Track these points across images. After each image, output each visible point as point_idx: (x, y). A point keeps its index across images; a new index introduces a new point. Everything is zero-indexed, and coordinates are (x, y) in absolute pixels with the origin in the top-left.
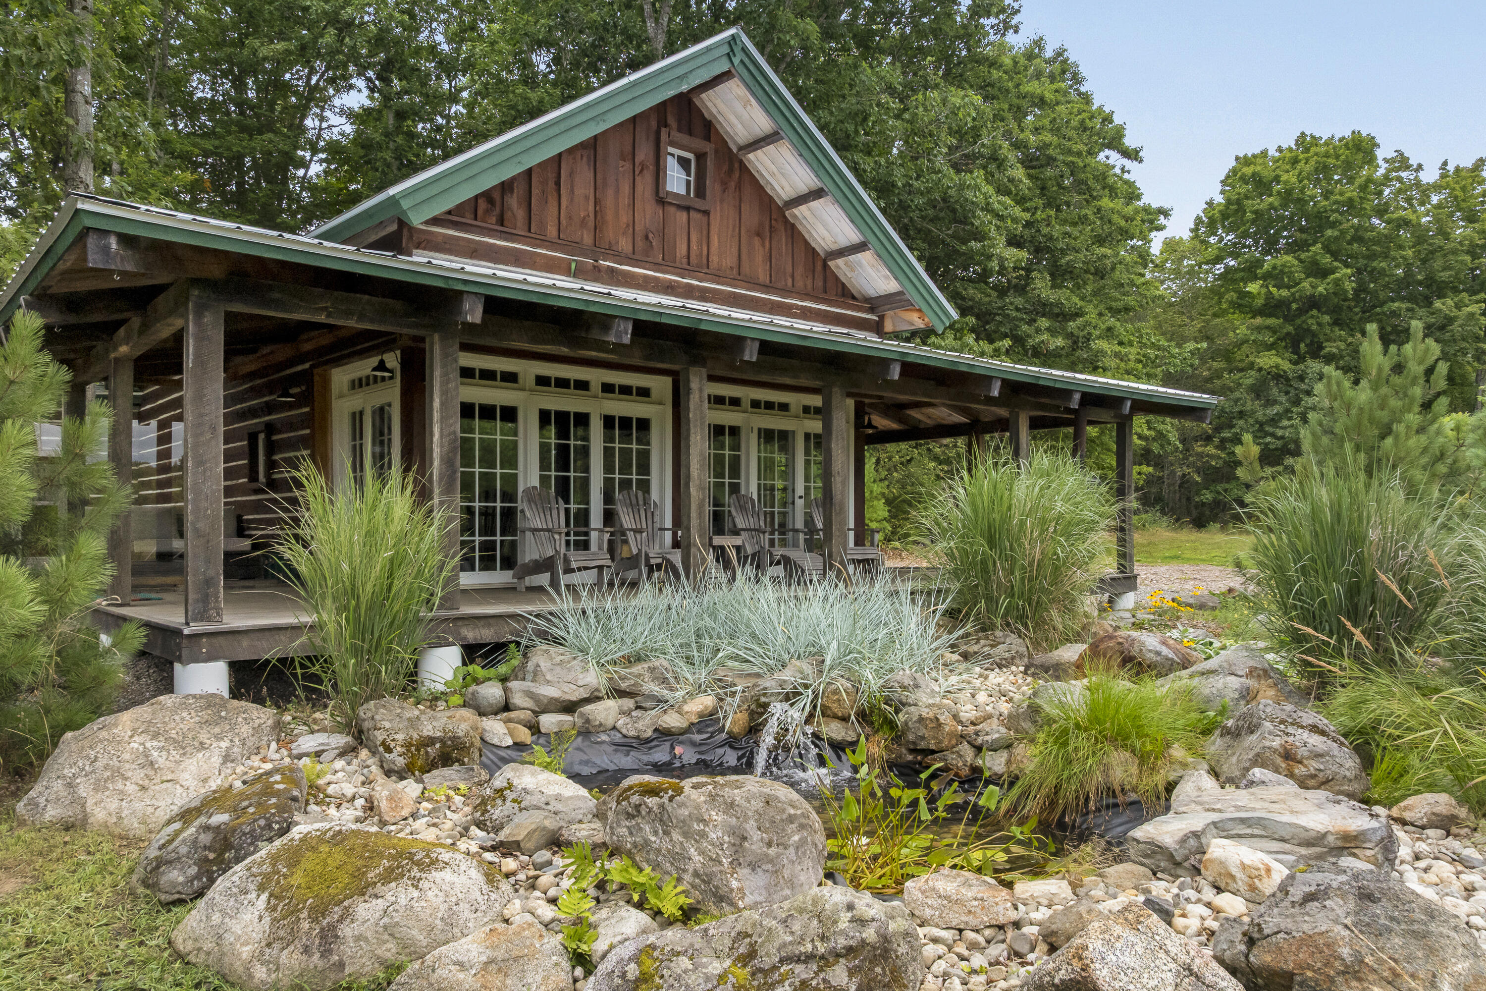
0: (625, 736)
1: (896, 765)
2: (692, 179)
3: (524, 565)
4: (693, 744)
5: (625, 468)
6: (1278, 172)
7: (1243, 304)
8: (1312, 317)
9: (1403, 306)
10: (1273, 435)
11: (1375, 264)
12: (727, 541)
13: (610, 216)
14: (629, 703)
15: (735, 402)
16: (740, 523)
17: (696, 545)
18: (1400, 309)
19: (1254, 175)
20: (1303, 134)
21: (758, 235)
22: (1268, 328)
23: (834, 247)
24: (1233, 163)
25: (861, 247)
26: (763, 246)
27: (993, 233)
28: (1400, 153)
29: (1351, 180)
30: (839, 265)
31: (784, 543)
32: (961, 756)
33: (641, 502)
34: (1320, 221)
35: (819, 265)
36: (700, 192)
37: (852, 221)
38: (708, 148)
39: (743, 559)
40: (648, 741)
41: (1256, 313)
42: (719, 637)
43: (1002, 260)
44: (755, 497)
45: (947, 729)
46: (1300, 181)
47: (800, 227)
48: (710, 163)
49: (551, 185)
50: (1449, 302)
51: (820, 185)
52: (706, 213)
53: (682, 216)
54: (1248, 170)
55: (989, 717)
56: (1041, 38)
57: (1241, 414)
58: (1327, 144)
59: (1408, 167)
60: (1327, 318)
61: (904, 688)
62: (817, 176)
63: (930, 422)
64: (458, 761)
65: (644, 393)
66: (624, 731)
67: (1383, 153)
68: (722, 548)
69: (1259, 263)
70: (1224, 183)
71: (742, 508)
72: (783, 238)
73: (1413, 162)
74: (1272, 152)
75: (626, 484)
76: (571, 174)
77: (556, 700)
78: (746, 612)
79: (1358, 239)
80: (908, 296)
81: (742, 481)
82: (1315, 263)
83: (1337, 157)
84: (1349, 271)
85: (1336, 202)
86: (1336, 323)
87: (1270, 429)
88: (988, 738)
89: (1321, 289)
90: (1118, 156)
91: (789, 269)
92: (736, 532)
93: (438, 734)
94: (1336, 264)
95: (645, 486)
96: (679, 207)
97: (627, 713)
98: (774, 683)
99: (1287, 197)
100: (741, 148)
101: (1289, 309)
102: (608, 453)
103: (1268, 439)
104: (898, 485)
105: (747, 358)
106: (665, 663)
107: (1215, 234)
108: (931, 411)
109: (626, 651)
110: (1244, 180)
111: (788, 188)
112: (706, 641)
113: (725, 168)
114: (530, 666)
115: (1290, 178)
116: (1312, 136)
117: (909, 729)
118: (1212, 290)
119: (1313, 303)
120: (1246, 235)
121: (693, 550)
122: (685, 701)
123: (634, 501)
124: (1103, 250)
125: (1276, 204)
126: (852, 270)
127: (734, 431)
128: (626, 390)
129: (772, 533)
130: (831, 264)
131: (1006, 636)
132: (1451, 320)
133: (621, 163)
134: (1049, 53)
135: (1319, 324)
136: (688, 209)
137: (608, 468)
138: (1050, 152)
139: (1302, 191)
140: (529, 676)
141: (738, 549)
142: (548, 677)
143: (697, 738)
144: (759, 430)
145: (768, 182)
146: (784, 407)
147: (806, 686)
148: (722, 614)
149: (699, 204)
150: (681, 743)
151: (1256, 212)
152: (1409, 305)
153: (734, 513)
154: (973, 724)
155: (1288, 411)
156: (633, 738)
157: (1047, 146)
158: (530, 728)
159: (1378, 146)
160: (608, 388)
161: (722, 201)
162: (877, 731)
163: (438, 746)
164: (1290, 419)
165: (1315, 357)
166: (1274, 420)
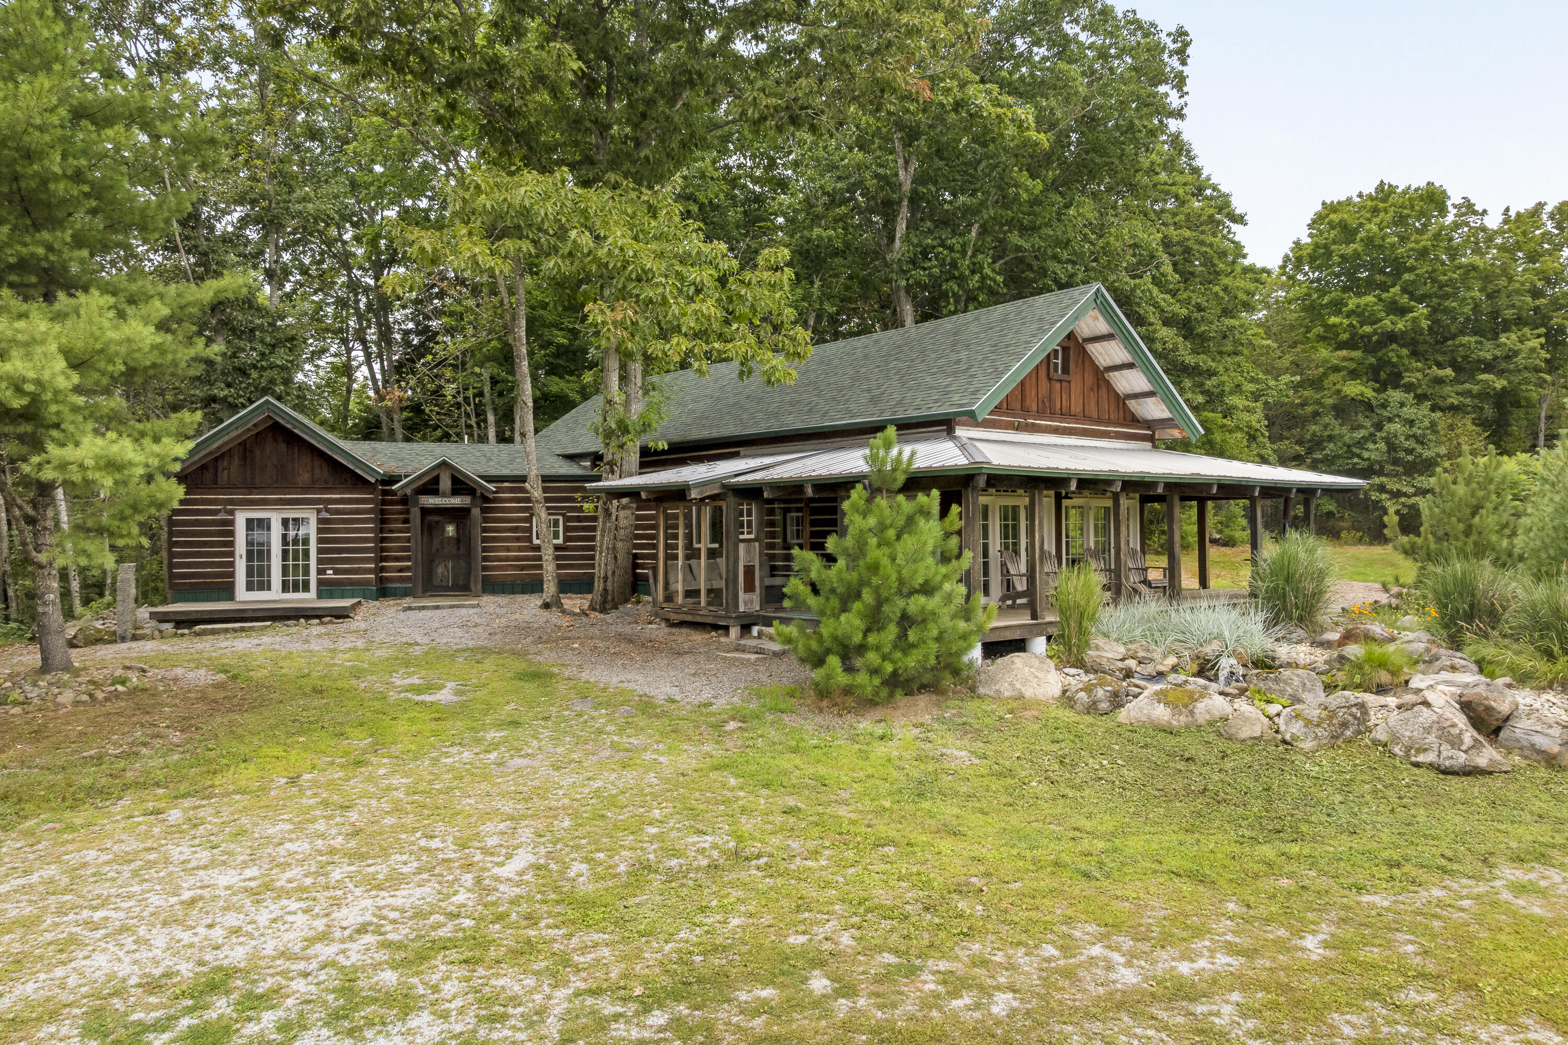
6: (1361, 220)
7: (1330, 337)
8: (1392, 350)
9: (1473, 339)
10: (1359, 456)
11: (1446, 304)
13: (1028, 392)
18: (1469, 342)
19: (1341, 221)
20: (1382, 183)
21: (1092, 390)
22: (1353, 359)
23: (1132, 394)
24: (1319, 208)
25: (1150, 393)
26: (1095, 397)
28: (1466, 199)
29: (1425, 229)
30: (1132, 404)
34: (1399, 266)
35: (1121, 404)
37: (1147, 380)
41: (1340, 344)
46: (1381, 230)
47: (1112, 384)
50: (1513, 337)
51: (1131, 360)
52: (1069, 382)
53: (1058, 386)
54: (1335, 217)
57: (1331, 438)
58: (1403, 193)
59: (1475, 213)
60: (1405, 352)
62: (1130, 355)
67: (1452, 201)
69: (1344, 301)
70: (1310, 226)
73: (1479, 207)
74: (1355, 199)
82: (1394, 302)
84: (1425, 310)
85: (1412, 250)
86: (1414, 355)
87: (1357, 451)
89: (1401, 325)
91: (1107, 410)
94: (1413, 304)
96: (1057, 381)
99: (1369, 241)
101: (1370, 340)
107: (1301, 271)
110: (1332, 226)
111: (1109, 362)
113: (1077, 353)
115: (1373, 226)
116: (1390, 185)
119: (1391, 337)
125: (1360, 250)
126: (1139, 407)
130: (1128, 403)
132: (1516, 353)
135: (1398, 356)
136: (1061, 381)
145: (1098, 360)
149: (1065, 377)
151: (1342, 256)
152: (1477, 338)
155: (1372, 435)
159: (1449, 194)
161: (1076, 373)
164: (1375, 443)
165: (1396, 387)
166: (1360, 443)
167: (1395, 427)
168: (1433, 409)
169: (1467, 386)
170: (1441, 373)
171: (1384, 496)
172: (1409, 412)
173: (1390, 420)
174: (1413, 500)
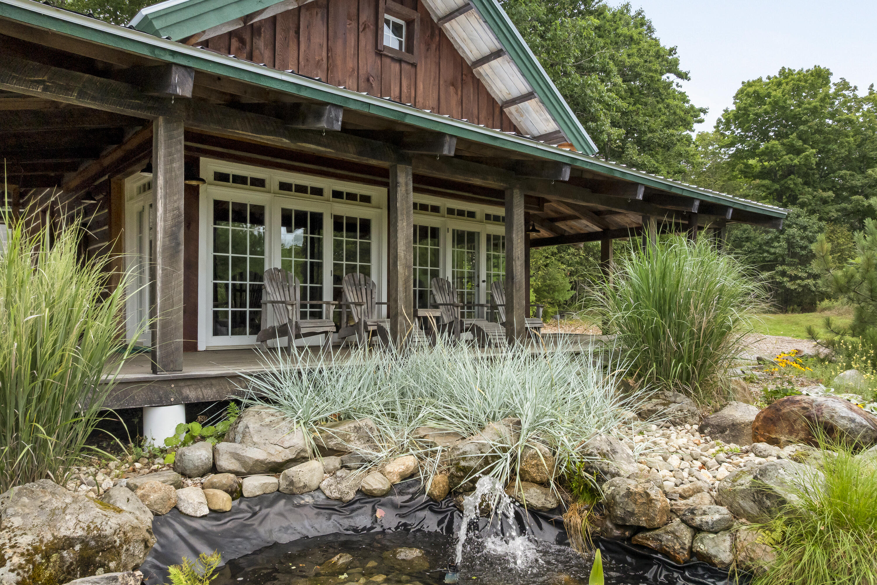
0: (328, 498)
1: (602, 541)
2: (403, 40)
3: (266, 330)
4: (395, 506)
5: (351, 256)
6: (769, 90)
7: (747, 172)
8: (791, 179)
9: (848, 173)
10: (768, 252)
11: (830, 146)
12: (429, 313)
13: (339, 62)
14: (334, 461)
15: (435, 209)
16: (439, 299)
17: (402, 314)
18: (845, 174)
19: (755, 92)
20: (783, 68)
21: (453, 85)
22: (763, 186)
23: (509, 98)
24: (740, 86)
25: (528, 96)
26: (457, 94)
27: (603, 118)
28: (843, 80)
29: (814, 96)
30: (511, 111)
31: (470, 316)
32: (677, 538)
33: (363, 282)
34: (797, 120)
35: (497, 111)
36: (410, 49)
37: (523, 75)
38: (416, 16)
39: (442, 328)
40: (351, 503)
41: (755, 177)
42: (421, 395)
43: (609, 135)
44: (450, 280)
45: (659, 505)
46: (783, 96)
47: (484, 82)
48: (417, 27)
49: (292, 33)
51: (499, 46)
52: (414, 65)
53: (395, 67)
54: (751, 90)
55: (699, 490)
56: (628, 4)
57: (748, 239)
58: (799, 73)
59: (848, 88)
60: (800, 180)
61: (604, 455)
62: (498, 38)
63: (572, 232)
64: (102, 565)
65: (366, 199)
66: (327, 492)
67: (834, 79)
68: (425, 318)
69: (757, 146)
70: (736, 97)
71: (441, 289)
72: (470, 90)
73: (852, 84)
74: (765, 80)
75: (351, 269)
76: (308, 26)
77: (262, 462)
78: (445, 373)
79: (819, 131)
80: (562, 134)
81: (441, 269)
82: (792, 145)
83: (806, 81)
84: (814, 151)
85: (806, 109)
86: (806, 183)
87: (766, 248)
88: (705, 518)
89: (796, 161)
90: (675, 77)
91: (475, 112)
92: (436, 306)
93: (80, 533)
94: (806, 146)
95: (366, 271)
96: (393, 59)
97: (332, 473)
98: (473, 447)
99: (775, 103)
100: (440, 19)
101: (775, 175)
102: (338, 245)
103: (765, 255)
104: (541, 280)
105: (446, 152)
106: (371, 423)
107: (729, 129)
108: (573, 223)
109: (337, 409)
110: (748, 95)
111: (475, 51)
112: (408, 400)
113: (428, 33)
114: (241, 427)
115: (778, 93)
116: (789, 69)
117: (616, 503)
118: (728, 163)
119: (790, 170)
120: (749, 130)
121: (400, 318)
122: (387, 460)
123: (357, 282)
124: (671, 131)
125: (769, 109)
126: (522, 116)
127: (435, 232)
128: (351, 197)
129: (462, 308)
130: (506, 110)
131: (676, 396)
133: (349, 22)
134: (633, 13)
135: (795, 184)
136: (400, 61)
137: (337, 256)
138: (638, 69)
139: (785, 102)
140: (239, 438)
141: (438, 319)
142: (255, 439)
143: (399, 499)
144: (453, 230)
145: (460, 47)
146: (472, 215)
147: (505, 450)
148: (424, 376)
149: (408, 57)
150: (382, 505)
151: (756, 114)
152: (851, 172)
153: (434, 292)
154: (682, 497)
155: (777, 237)
156: (336, 499)
157: (636, 65)
158: (231, 493)
159: (831, 74)
160: (337, 195)
161: (426, 57)
162: (576, 499)
163: (77, 547)
164: (779, 242)
165: (794, 203)
166: (768, 243)
167: (794, 230)
168: (820, 219)
169: (843, 205)
170: (825, 194)
171: (785, 279)
172: (803, 220)
173: (789, 226)
174: (806, 282)
